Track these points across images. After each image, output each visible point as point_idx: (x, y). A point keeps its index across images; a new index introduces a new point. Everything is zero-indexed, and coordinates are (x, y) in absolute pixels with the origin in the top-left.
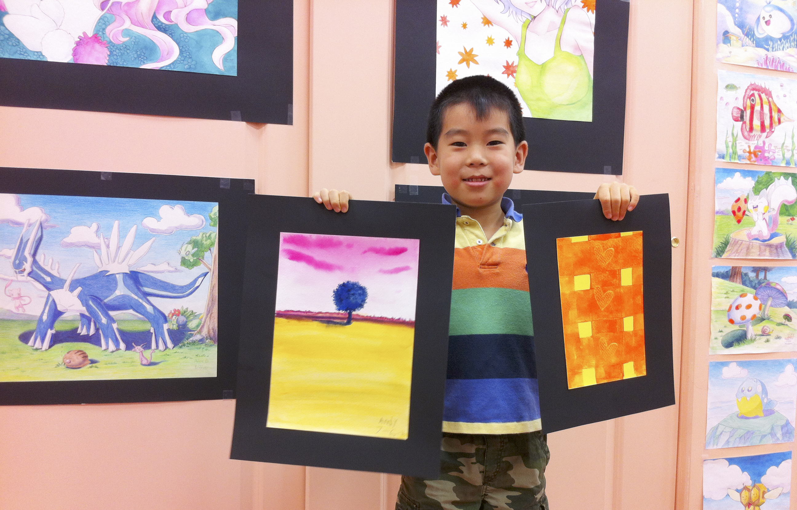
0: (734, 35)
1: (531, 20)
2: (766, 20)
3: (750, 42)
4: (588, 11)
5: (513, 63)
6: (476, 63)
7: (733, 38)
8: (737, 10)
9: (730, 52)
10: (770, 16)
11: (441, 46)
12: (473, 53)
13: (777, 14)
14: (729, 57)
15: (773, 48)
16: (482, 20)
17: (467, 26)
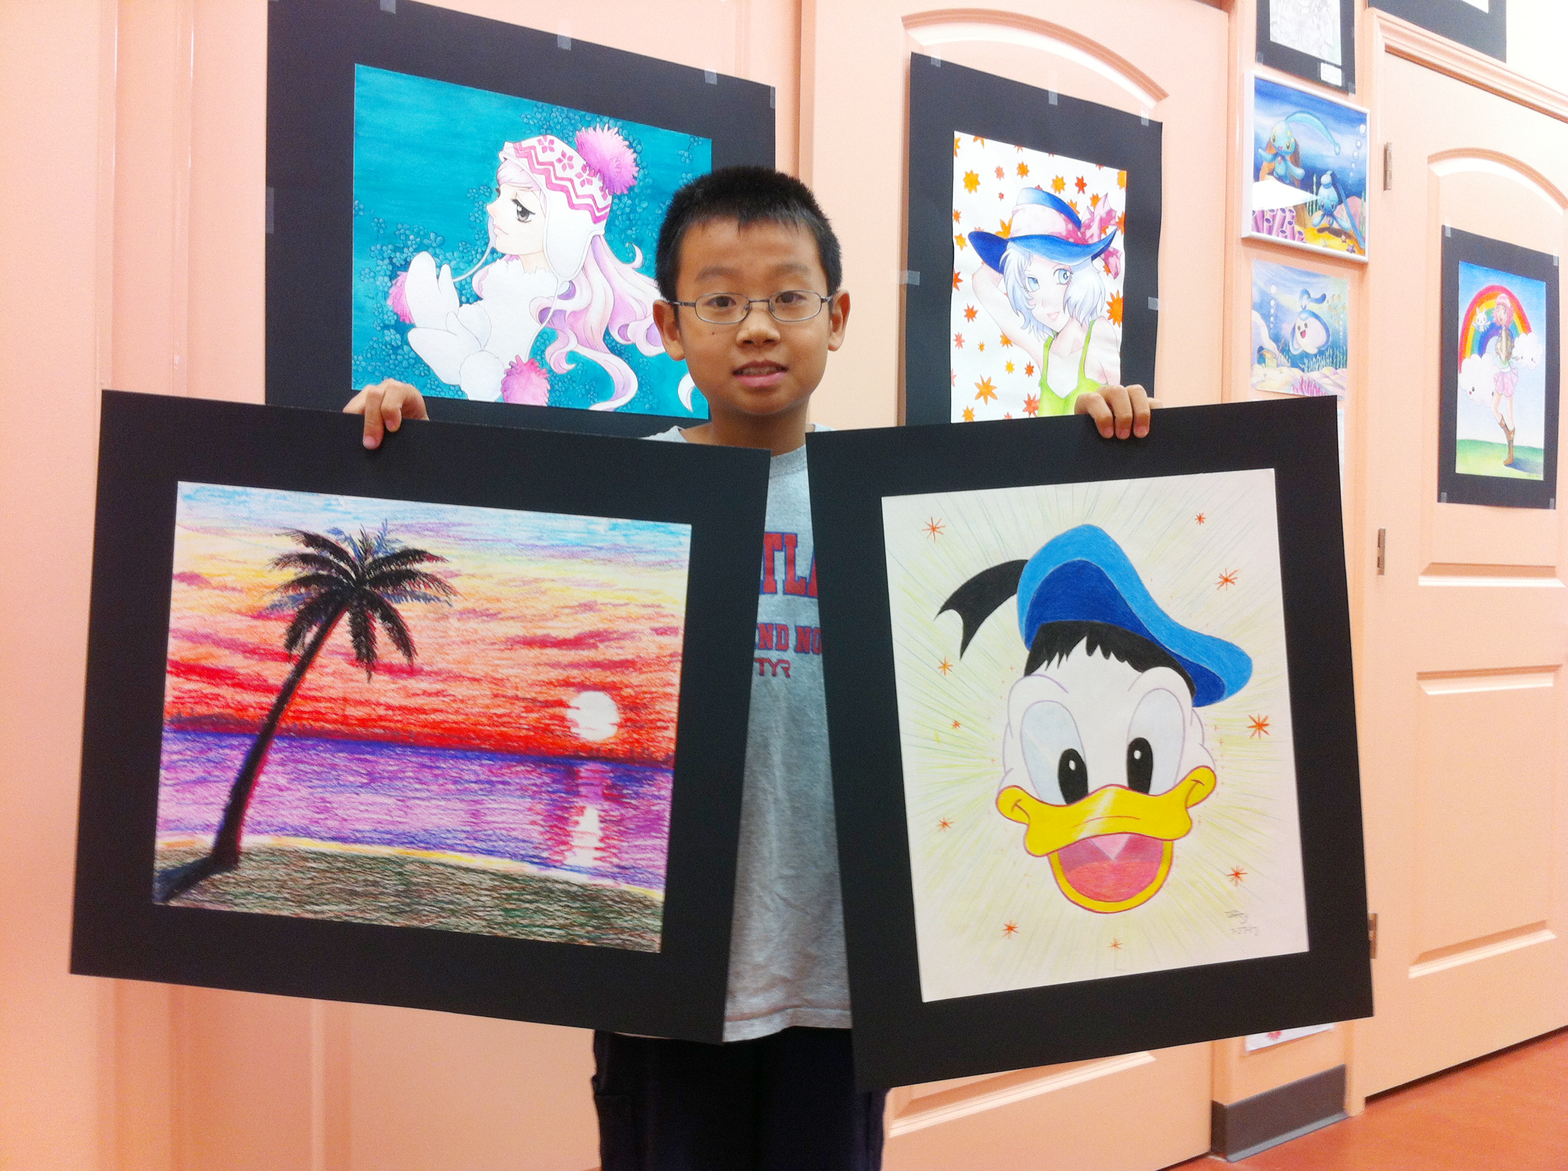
0: (1269, 351)
1: (1053, 337)
2: (1301, 330)
3: (1286, 361)
4: (1114, 324)
5: (1034, 398)
6: (994, 397)
7: (1268, 356)
8: (1272, 319)
9: (1265, 375)
10: (1306, 325)
11: (955, 376)
12: (991, 384)
13: (1312, 321)
14: (1263, 381)
15: (1308, 368)
16: (1001, 339)
17: (984, 347)
